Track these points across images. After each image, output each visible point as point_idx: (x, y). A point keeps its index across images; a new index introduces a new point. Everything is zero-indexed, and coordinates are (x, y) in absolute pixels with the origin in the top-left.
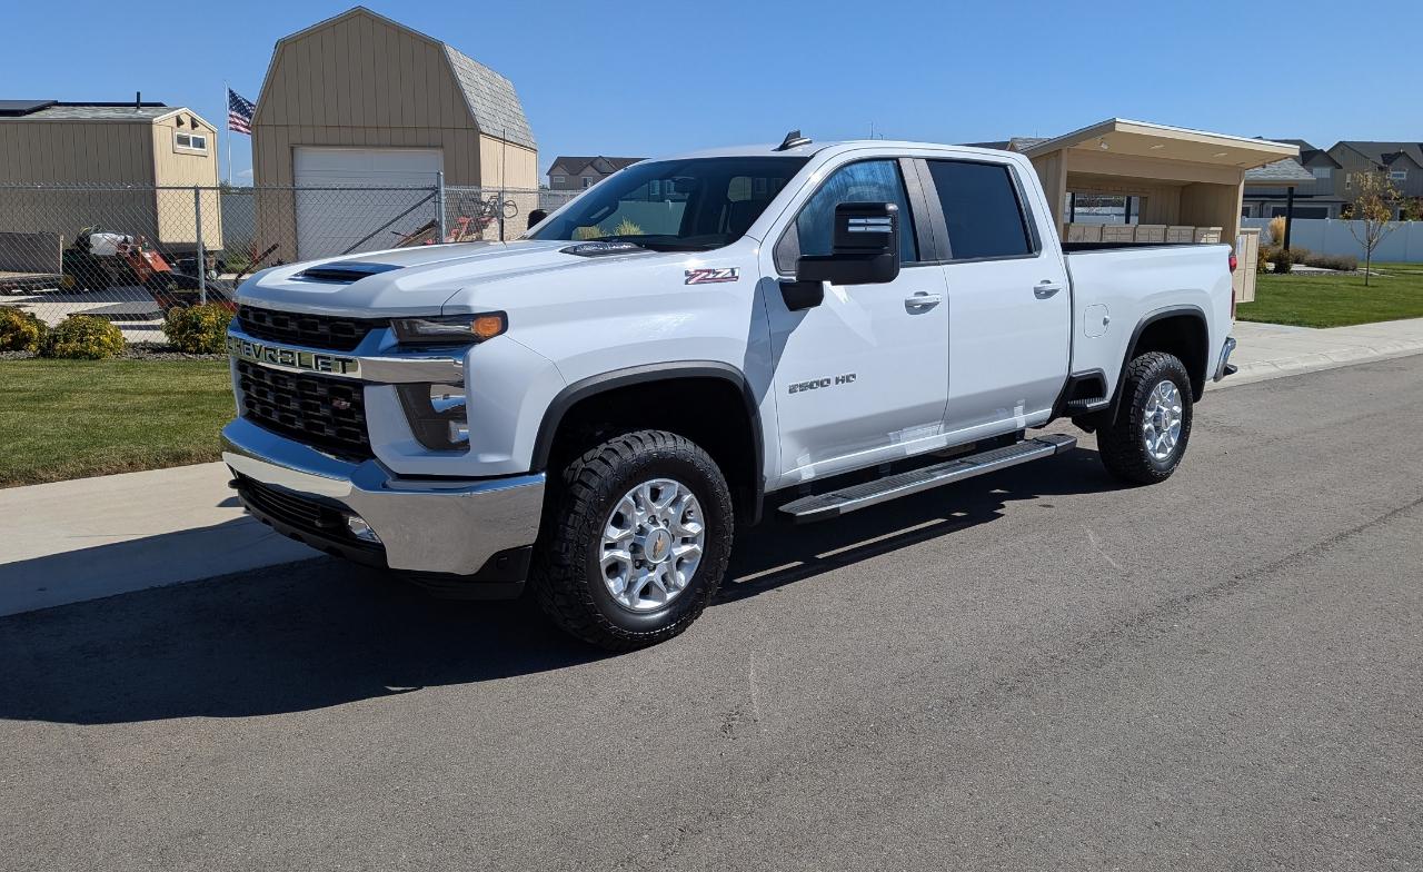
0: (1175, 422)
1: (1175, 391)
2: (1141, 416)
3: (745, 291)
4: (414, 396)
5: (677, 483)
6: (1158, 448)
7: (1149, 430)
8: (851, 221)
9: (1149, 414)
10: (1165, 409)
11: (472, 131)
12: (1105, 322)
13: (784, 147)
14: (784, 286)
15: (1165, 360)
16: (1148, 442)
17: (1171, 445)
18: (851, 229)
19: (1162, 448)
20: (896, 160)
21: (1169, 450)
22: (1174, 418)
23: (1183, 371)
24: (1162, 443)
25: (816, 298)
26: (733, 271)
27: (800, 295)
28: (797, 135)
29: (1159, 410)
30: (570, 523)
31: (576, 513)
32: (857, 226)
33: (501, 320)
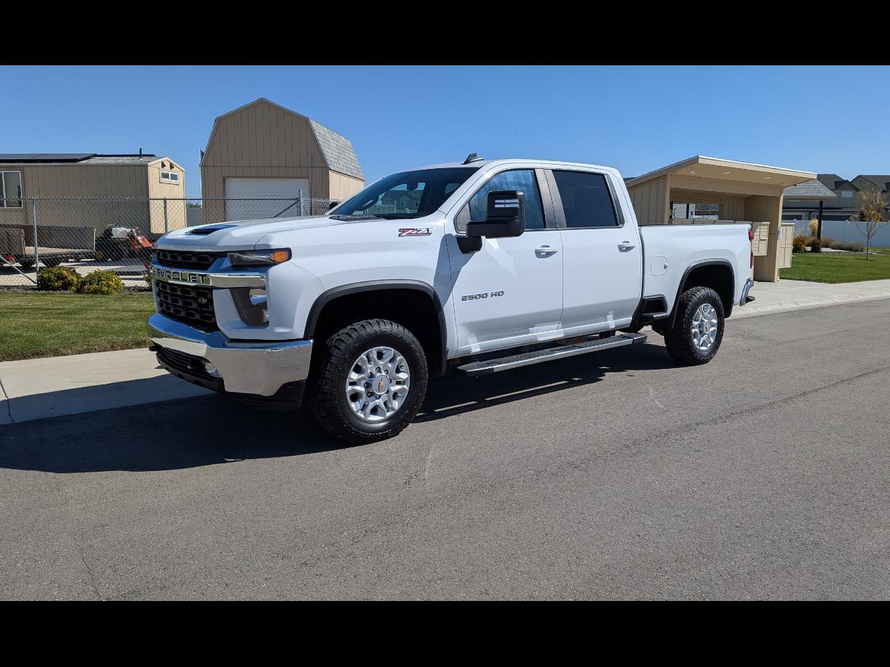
0: (713, 329)
1: (713, 310)
2: (690, 324)
3: (435, 242)
4: (241, 295)
5: (392, 349)
6: (702, 344)
7: (695, 332)
8: (496, 201)
9: (696, 323)
10: (706, 321)
11: (325, 169)
12: (665, 267)
13: (466, 163)
14: (459, 239)
15: (703, 291)
16: (695, 340)
17: (710, 342)
18: (496, 206)
19: (704, 344)
20: (534, 169)
21: (709, 345)
22: (712, 326)
23: (718, 298)
24: (704, 341)
25: (477, 246)
26: (428, 230)
27: (469, 244)
28: (475, 155)
29: (702, 321)
30: (328, 369)
31: (331, 363)
32: (500, 204)
33: (288, 253)
